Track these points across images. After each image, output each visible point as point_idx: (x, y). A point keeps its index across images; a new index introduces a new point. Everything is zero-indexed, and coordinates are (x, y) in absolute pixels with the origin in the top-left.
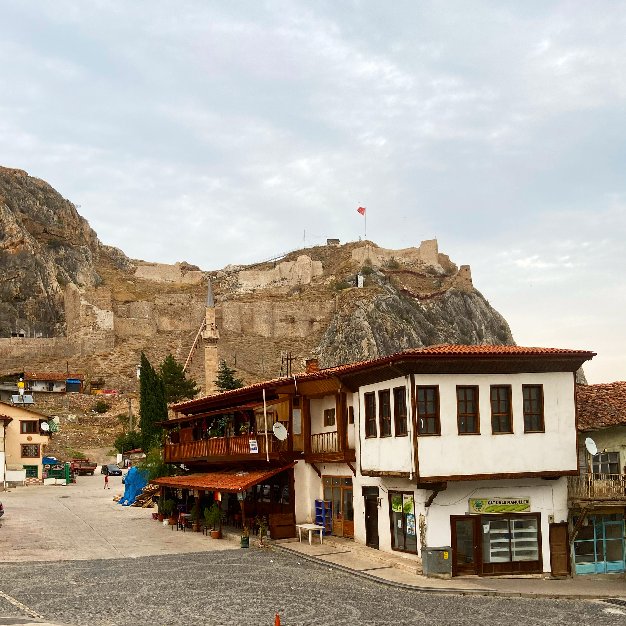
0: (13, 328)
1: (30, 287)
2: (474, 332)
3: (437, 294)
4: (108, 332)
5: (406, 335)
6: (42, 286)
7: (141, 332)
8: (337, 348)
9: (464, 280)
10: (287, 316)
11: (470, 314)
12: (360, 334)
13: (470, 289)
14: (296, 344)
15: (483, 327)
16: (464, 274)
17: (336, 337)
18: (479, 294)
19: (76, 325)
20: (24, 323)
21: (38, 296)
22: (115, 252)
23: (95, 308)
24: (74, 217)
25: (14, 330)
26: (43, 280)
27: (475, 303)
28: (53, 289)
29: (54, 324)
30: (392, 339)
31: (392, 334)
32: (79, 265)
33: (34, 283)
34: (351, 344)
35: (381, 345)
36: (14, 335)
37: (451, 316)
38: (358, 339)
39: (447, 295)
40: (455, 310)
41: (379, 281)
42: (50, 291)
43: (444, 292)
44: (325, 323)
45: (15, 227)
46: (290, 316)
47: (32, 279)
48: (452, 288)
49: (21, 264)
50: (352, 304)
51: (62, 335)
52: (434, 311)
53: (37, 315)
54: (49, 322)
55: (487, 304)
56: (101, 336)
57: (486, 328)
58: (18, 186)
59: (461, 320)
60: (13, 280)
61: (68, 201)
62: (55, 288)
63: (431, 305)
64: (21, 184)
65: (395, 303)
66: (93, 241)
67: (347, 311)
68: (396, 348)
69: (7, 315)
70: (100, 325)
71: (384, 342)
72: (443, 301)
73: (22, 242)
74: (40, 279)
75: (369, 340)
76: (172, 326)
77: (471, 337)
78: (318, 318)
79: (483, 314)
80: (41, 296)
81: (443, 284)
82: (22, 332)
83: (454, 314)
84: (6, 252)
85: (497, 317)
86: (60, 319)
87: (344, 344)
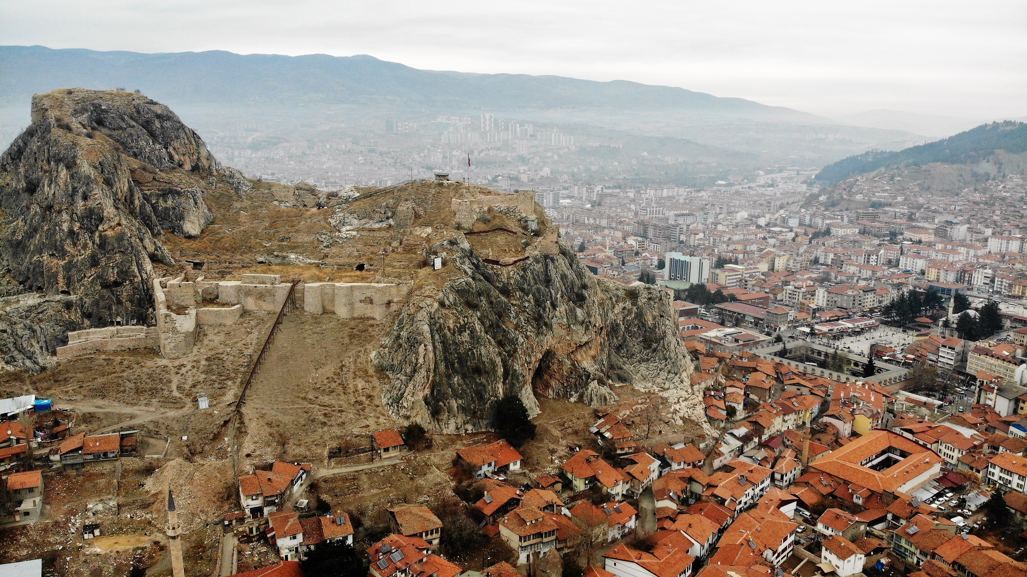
0: (110, 315)
2: (548, 302)
3: (520, 260)
4: (186, 334)
5: (469, 328)
6: (136, 271)
7: (224, 321)
8: (401, 346)
10: (365, 298)
11: (548, 281)
12: (419, 338)
13: (554, 252)
14: (370, 329)
17: (402, 333)
18: (564, 250)
20: (120, 310)
21: (133, 281)
22: (232, 174)
23: (173, 315)
26: (138, 264)
27: (556, 267)
28: (146, 273)
29: (147, 310)
30: (453, 336)
31: (454, 330)
32: (187, 213)
33: (129, 268)
34: (411, 346)
36: (112, 323)
38: (417, 343)
39: (530, 261)
40: (534, 279)
41: (458, 259)
42: (145, 276)
43: (527, 258)
44: (401, 304)
45: (111, 210)
46: (369, 298)
47: (128, 264)
48: (536, 252)
49: (119, 247)
51: (153, 327)
53: (131, 301)
54: (143, 307)
56: (180, 339)
58: (133, 123)
59: (538, 289)
60: (111, 265)
63: (511, 273)
69: (105, 303)
70: (179, 329)
72: (524, 270)
73: (119, 224)
74: (135, 263)
75: (425, 346)
76: (256, 306)
78: (395, 300)
80: (136, 280)
81: (527, 248)
82: (119, 319)
84: (106, 235)
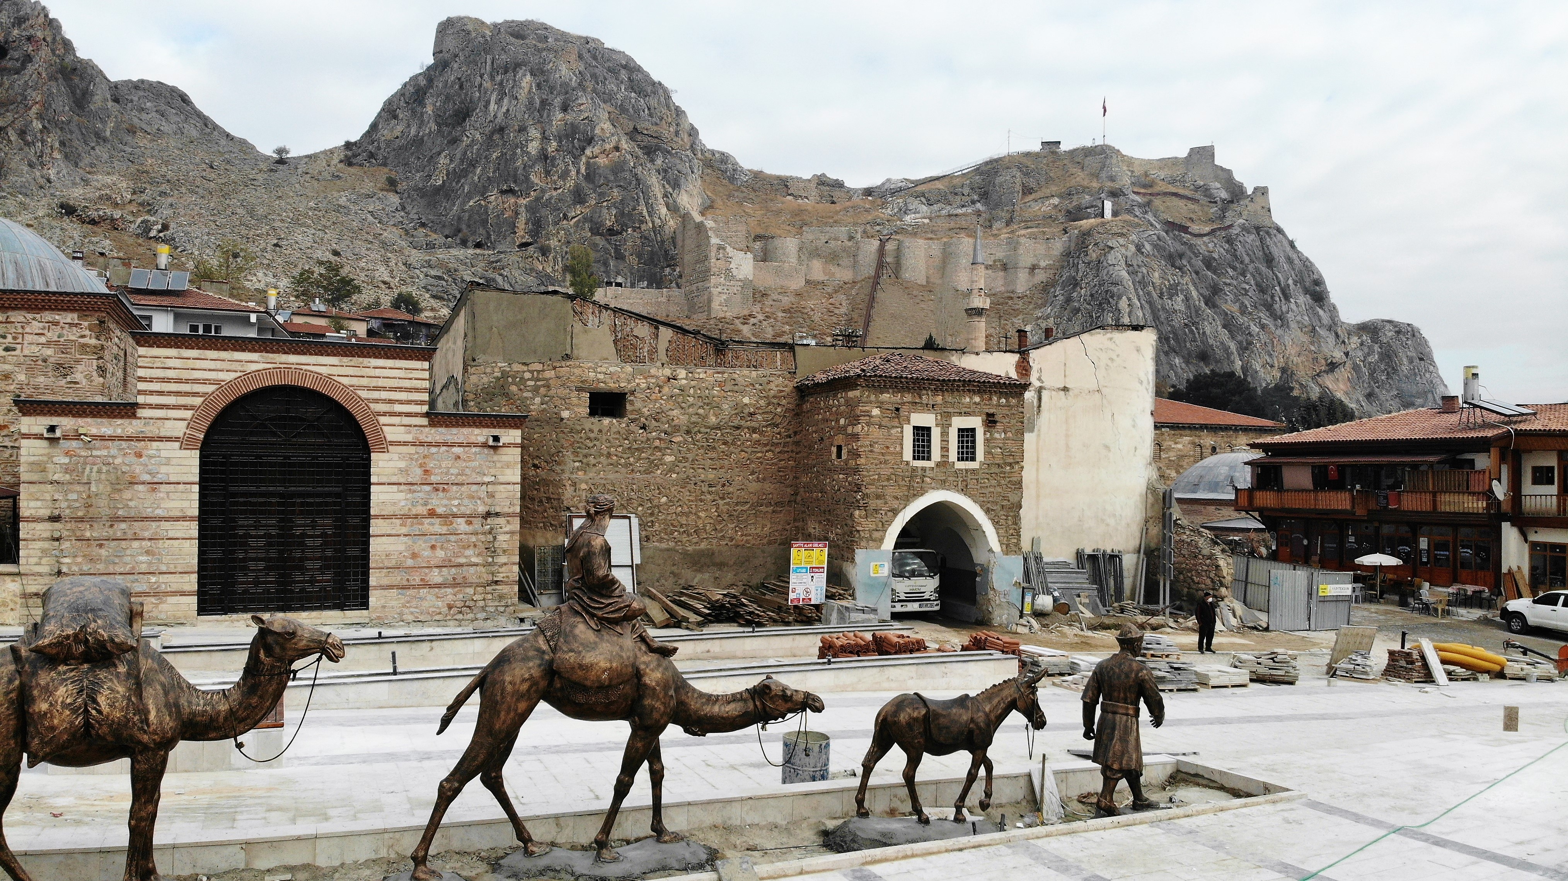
0: (607, 274)
1: (630, 214)
2: (1277, 288)
3: (1220, 229)
4: (746, 284)
5: (1182, 291)
6: (645, 213)
7: (786, 283)
8: (1078, 310)
9: (1259, 208)
10: (995, 261)
11: (1269, 261)
12: (1115, 290)
13: (1267, 223)
14: (1010, 302)
15: (1290, 282)
16: (1259, 199)
17: (1075, 294)
18: (1279, 230)
19: (700, 272)
20: (621, 267)
21: (639, 228)
22: (724, 158)
23: (729, 249)
24: (668, 107)
25: (609, 277)
26: (647, 204)
27: (1275, 244)
28: (660, 218)
29: (663, 268)
30: (1161, 296)
31: (1161, 289)
32: (683, 180)
33: (634, 209)
34: (1100, 304)
35: (1147, 306)
36: (609, 284)
37: (1242, 262)
38: (1112, 297)
39: (1235, 231)
40: (1248, 255)
41: (1136, 209)
42: (658, 222)
43: (1230, 226)
44: (1052, 272)
45: (607, 126)
46: (1000, 260)
47: (632, 204)
48: (1241, 221)
49: (616, 180)
50: (1101, 245)
51: (674, 285)
52: (1216, 256)
53: (639, 256)
54: (656, 266)
55: (1292, 244)
56: (735, 289)
57: (1295, 283)
58: (594, 63)
59: (1256, 268)
60: (605, 204)
61: (660, 84)
62: (663, 217)
63: (1211, 245)
64: (595, 58)
65: (1161, 243)
66: (694, 143)
67: (1094, 255)
68: (1168, 312)
69: (598, 255)
70: (735, 273)
71: (1150, 303)
72: (1229, 241)
73: (617, 149)
74: (642, 202)
75: (1129, 299)
76: (825, 274)
77: (1272, 297)
78: (1043, 264)
79: (1290, 260)
80: (643, 227)
81: (1227, 214)
82: (620, 280)
83: (1247, 260)
84: (595, 163)
85: (1307, 266)
86: (671, 261)
87: (1089, 304)
